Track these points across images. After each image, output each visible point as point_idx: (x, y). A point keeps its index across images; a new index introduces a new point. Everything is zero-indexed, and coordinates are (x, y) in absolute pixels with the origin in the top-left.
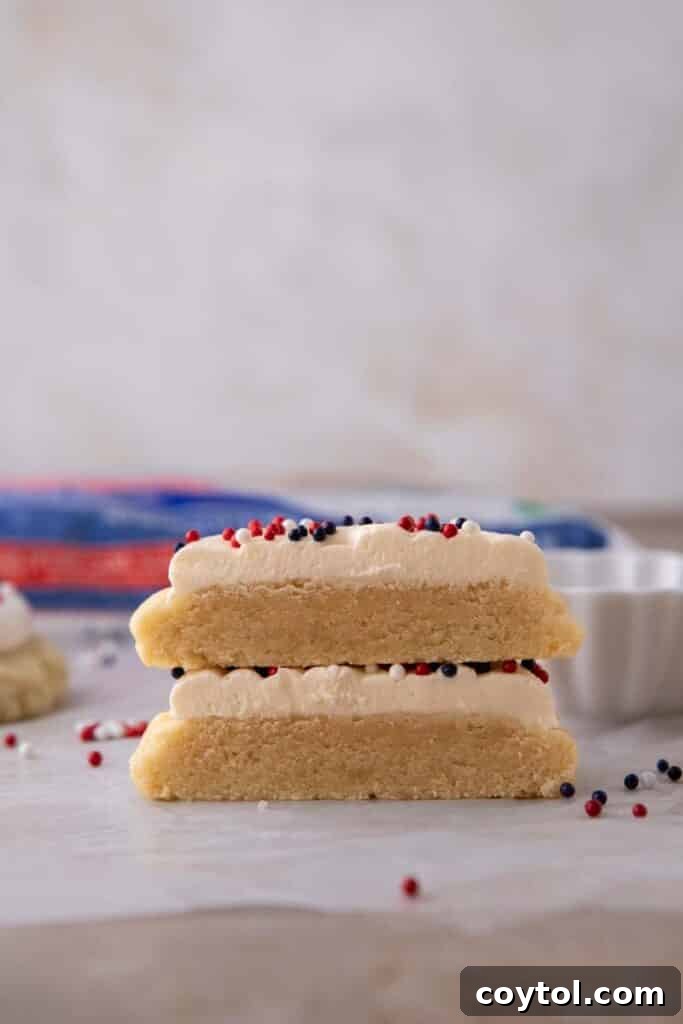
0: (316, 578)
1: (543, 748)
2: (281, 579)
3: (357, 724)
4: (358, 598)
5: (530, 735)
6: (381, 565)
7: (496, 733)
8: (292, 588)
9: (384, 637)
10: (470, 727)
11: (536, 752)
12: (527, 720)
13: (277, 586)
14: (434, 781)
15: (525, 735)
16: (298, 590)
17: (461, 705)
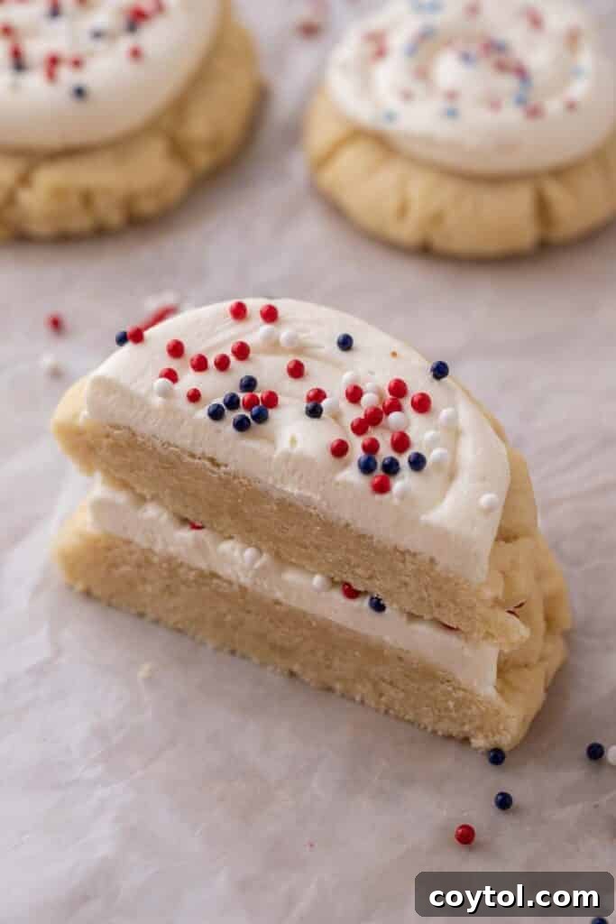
0: (232, 468)
1: (478, 708)
2: (198, 452)
3: (278, 607)
4: (278, 505)
5: (464, 690)
6: (300, 489)
7: (427, 675)
8: (208, 464)
9: (306, 548)
10: (400, 659)
11: (469, 708)
12: (462, 677)
13: (193, 456)
14: (359, 687)
15: (459, 689)
16: (215, 469)
17: (387, 638)
